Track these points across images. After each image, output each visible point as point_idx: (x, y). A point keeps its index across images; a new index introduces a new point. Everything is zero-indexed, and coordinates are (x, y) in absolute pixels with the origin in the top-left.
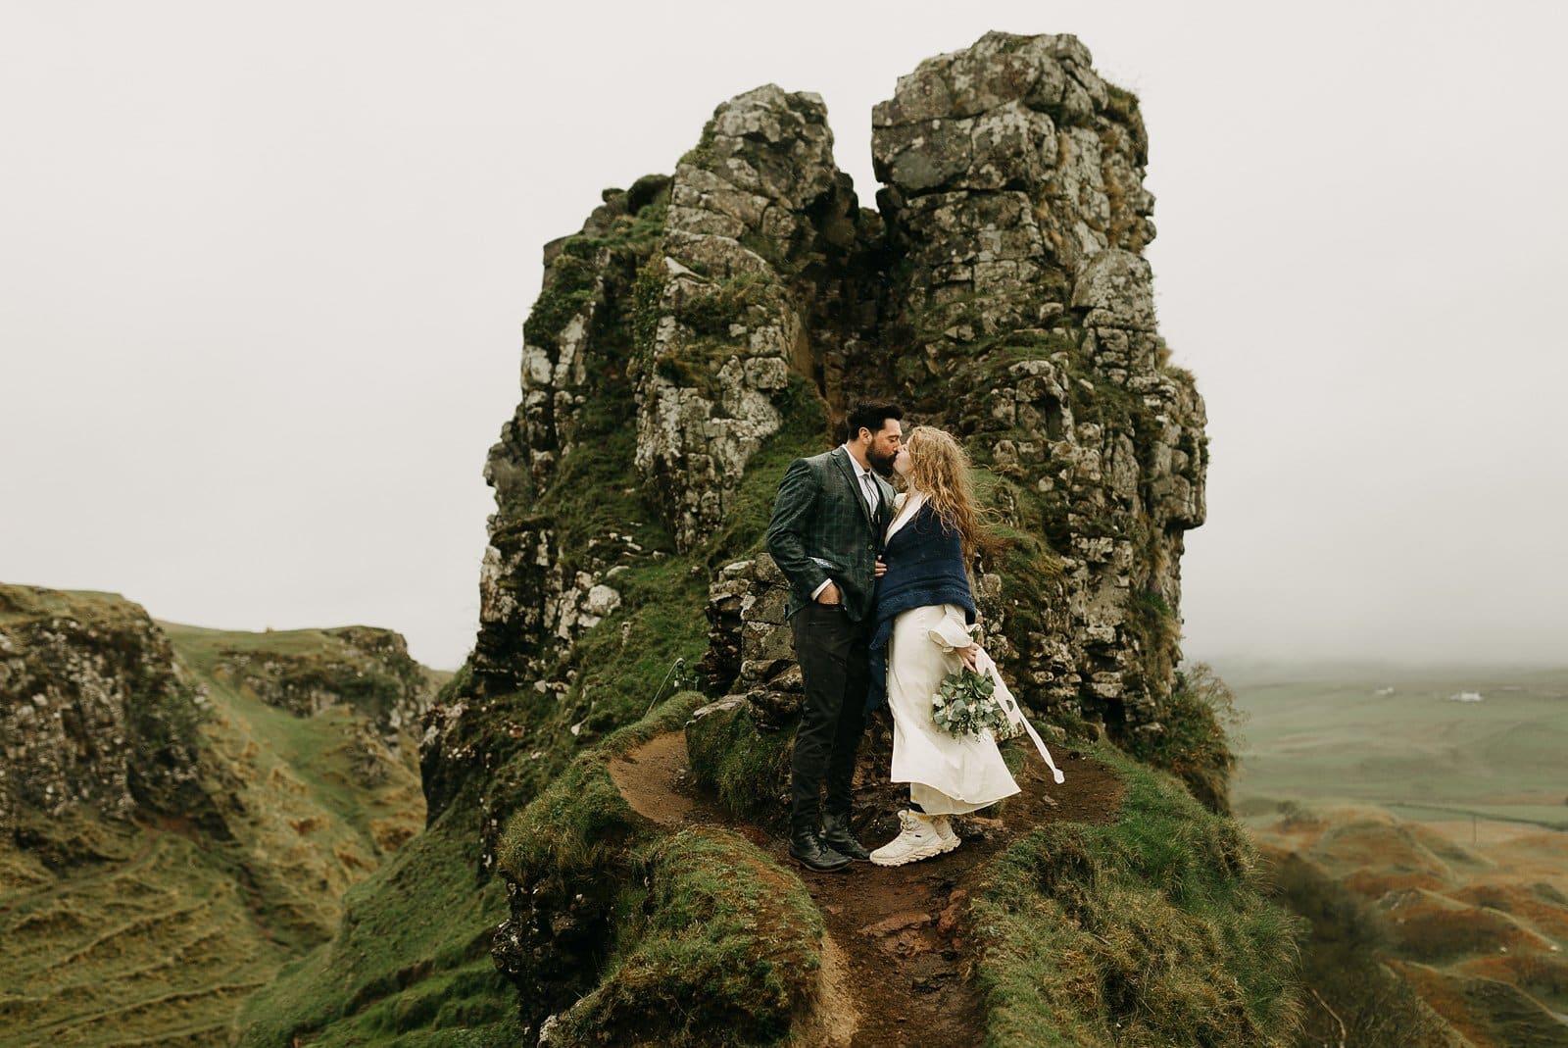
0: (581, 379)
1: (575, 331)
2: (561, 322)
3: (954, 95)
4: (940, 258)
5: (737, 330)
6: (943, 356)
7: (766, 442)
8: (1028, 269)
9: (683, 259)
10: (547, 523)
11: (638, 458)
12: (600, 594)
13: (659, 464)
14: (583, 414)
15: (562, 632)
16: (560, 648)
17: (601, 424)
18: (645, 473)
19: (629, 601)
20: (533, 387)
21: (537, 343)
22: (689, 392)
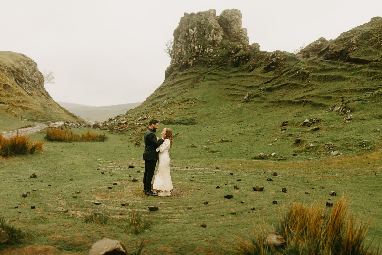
0: (196, 33)
1: (195, 28)
2: (194, 27)
3: (233, 14)
4: (232, 26)
5: (219, 31)
6: (233, 34)
7: (222, 39)
9: (213, 25)
10: (200, 44)
11: (209, 40)
12: (211, 49)
13: (213, 40)
14: (197, 36)
15: (207, 52)
16: (208, 53)
17: (200, 37)
18: (210, 41)
19: (214, 50)
20: (191, 33)
21: (191, 29)
22: (216, 35)
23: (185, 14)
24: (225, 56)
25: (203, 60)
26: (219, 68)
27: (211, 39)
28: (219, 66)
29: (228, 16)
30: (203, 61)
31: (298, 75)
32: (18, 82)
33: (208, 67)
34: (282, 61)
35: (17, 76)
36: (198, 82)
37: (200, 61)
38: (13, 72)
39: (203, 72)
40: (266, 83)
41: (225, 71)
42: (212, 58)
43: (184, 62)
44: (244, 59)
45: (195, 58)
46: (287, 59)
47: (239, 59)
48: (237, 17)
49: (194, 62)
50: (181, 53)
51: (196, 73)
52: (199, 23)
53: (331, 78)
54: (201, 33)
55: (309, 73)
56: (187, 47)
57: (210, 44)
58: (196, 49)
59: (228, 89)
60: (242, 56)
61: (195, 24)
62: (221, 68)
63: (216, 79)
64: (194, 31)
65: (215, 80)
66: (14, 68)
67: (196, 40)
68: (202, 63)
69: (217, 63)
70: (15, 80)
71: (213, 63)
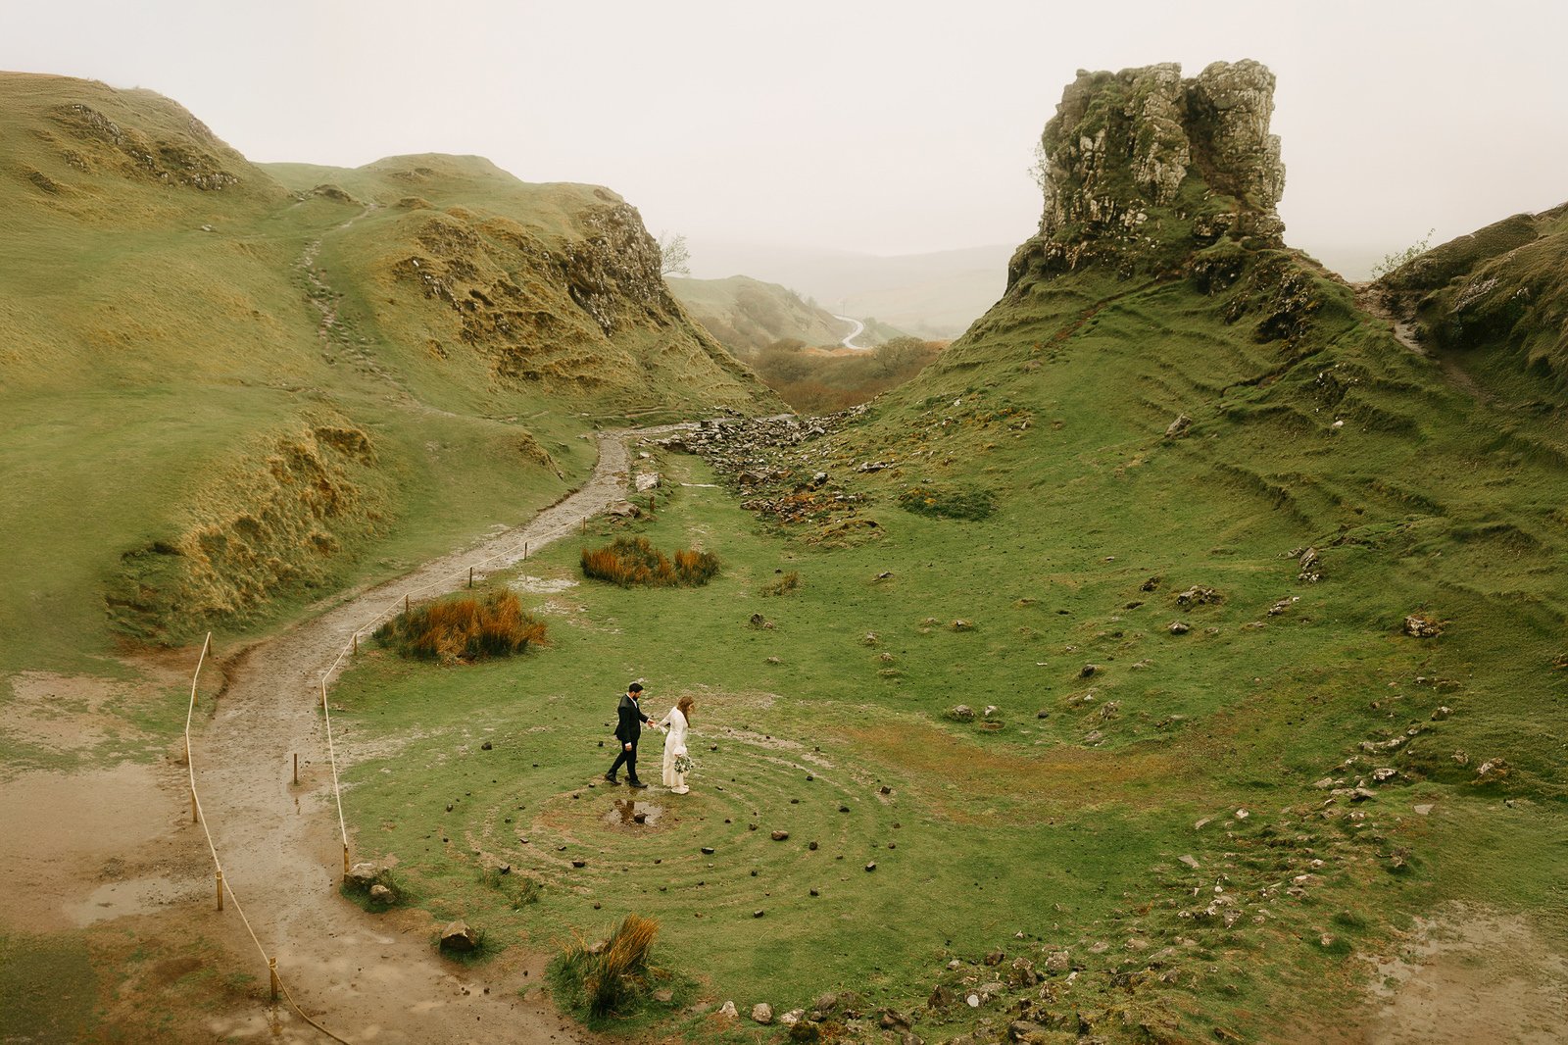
0: (1103, 149)
1: (1102, 134)
2: (1098, 130)
3: (1234, 84)
4: (1226, 128)
5: (1177, 149)
6: (1227, 157)
7: (1183, 180)
8: (1249, 134)
9: (1158, 125)
10: (1107, 195)
11: (1140, 178)
12: (1141, 216)
13: (1153, 183)
14: (1106, 161)
15: (1126, 224)
16: (1128, 228)
17: (1115, 164)
18: (1143, 183)
19: (1152, 218)
20: (1087, 150)
21: (1087, 136)
22: (1164, 165)
23: (1081, 74)
24: (1179, 244)
25: (1111, 251)
26: (1148, 291)
27: (1144, 177)
28: (1153, 280)
29: (1217, 91)
30: (1111, 254)
31: (1319, 385)
32: (579, 295)
33: (1123, 278)
34: (1307, 313)
35: (574, 275)
36: (1075, 336)
37: (1100, 254)
38: (564, 265)
39: (1103, 295)
40: (1245, 384)
41: (1164, 304)
42: (1137, 250)
43: (1053, 251)
44: (1224, 274)
45: (1085, 243)
46: (1324, 309)
47: (1211, 270)
48: (1251, 93)
49: (1081, 257)
50: (1051, 213)
51: (1082, 296)
52: (1118, 114)
53: (1388, 421)
54: (1119, 150)
55: (1346, 387)
56: (1069, 198)
57: (1143, 194)
58: (1092, 212)
59: (1147, 378)
60: (1220, 260)
61: (1102, 120)
62: (1155, 293)
63: (1128, 331)
64: (1097, 145)
65: (1124, 336)
66: (568, 253)
67: (1101, 177)
68: (1104, 263)
69: (1149, 268)
70: (571, 292)
71: (1136, 267)
